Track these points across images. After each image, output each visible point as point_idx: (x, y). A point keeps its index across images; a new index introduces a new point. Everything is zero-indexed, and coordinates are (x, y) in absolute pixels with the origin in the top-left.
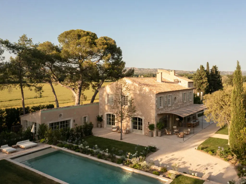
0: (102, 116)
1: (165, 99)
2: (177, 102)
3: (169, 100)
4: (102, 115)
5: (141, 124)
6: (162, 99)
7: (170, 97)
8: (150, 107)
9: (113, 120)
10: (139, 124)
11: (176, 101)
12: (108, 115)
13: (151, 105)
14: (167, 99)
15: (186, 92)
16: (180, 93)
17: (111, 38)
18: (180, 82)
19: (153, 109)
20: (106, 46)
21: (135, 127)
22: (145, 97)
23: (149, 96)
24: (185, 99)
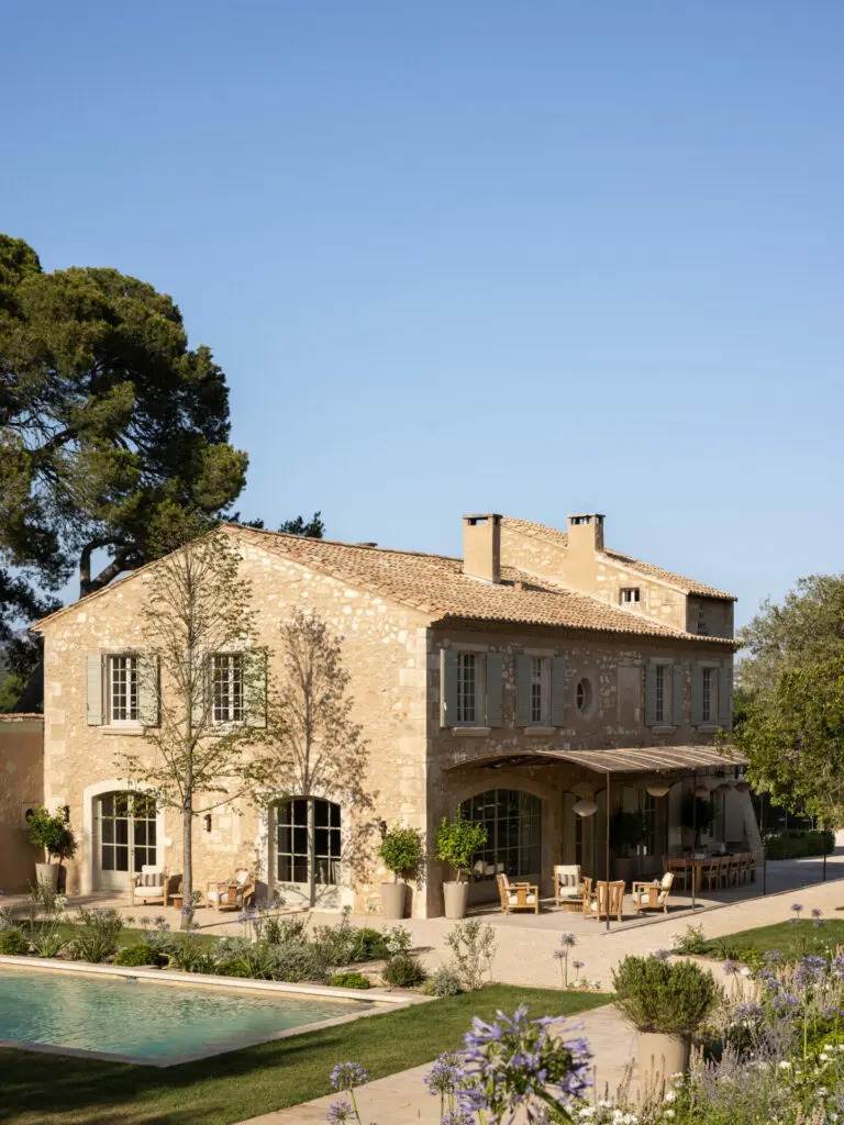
0: (67, 809)
1: (505, 675)
2: (601, 714)
3: (536, 689)
4: (64, 805)
5: (329, 843)
6: (478, 668)
7: (545, 673)
8: (393, 720)
9: (146, 833)
10: (320, 847)
11: (594, 704)
12: (106, 799)
13: (398, 706)
14: (514, 674)
15: (668, 661)
16: (627, 662)
17: (144, 281)
18: (637, 599)
19: (409, 728)
20: (98, 327)
21: (293, 870)
22: (357, 648)
23: (386, 641)
24: (666, 710)
